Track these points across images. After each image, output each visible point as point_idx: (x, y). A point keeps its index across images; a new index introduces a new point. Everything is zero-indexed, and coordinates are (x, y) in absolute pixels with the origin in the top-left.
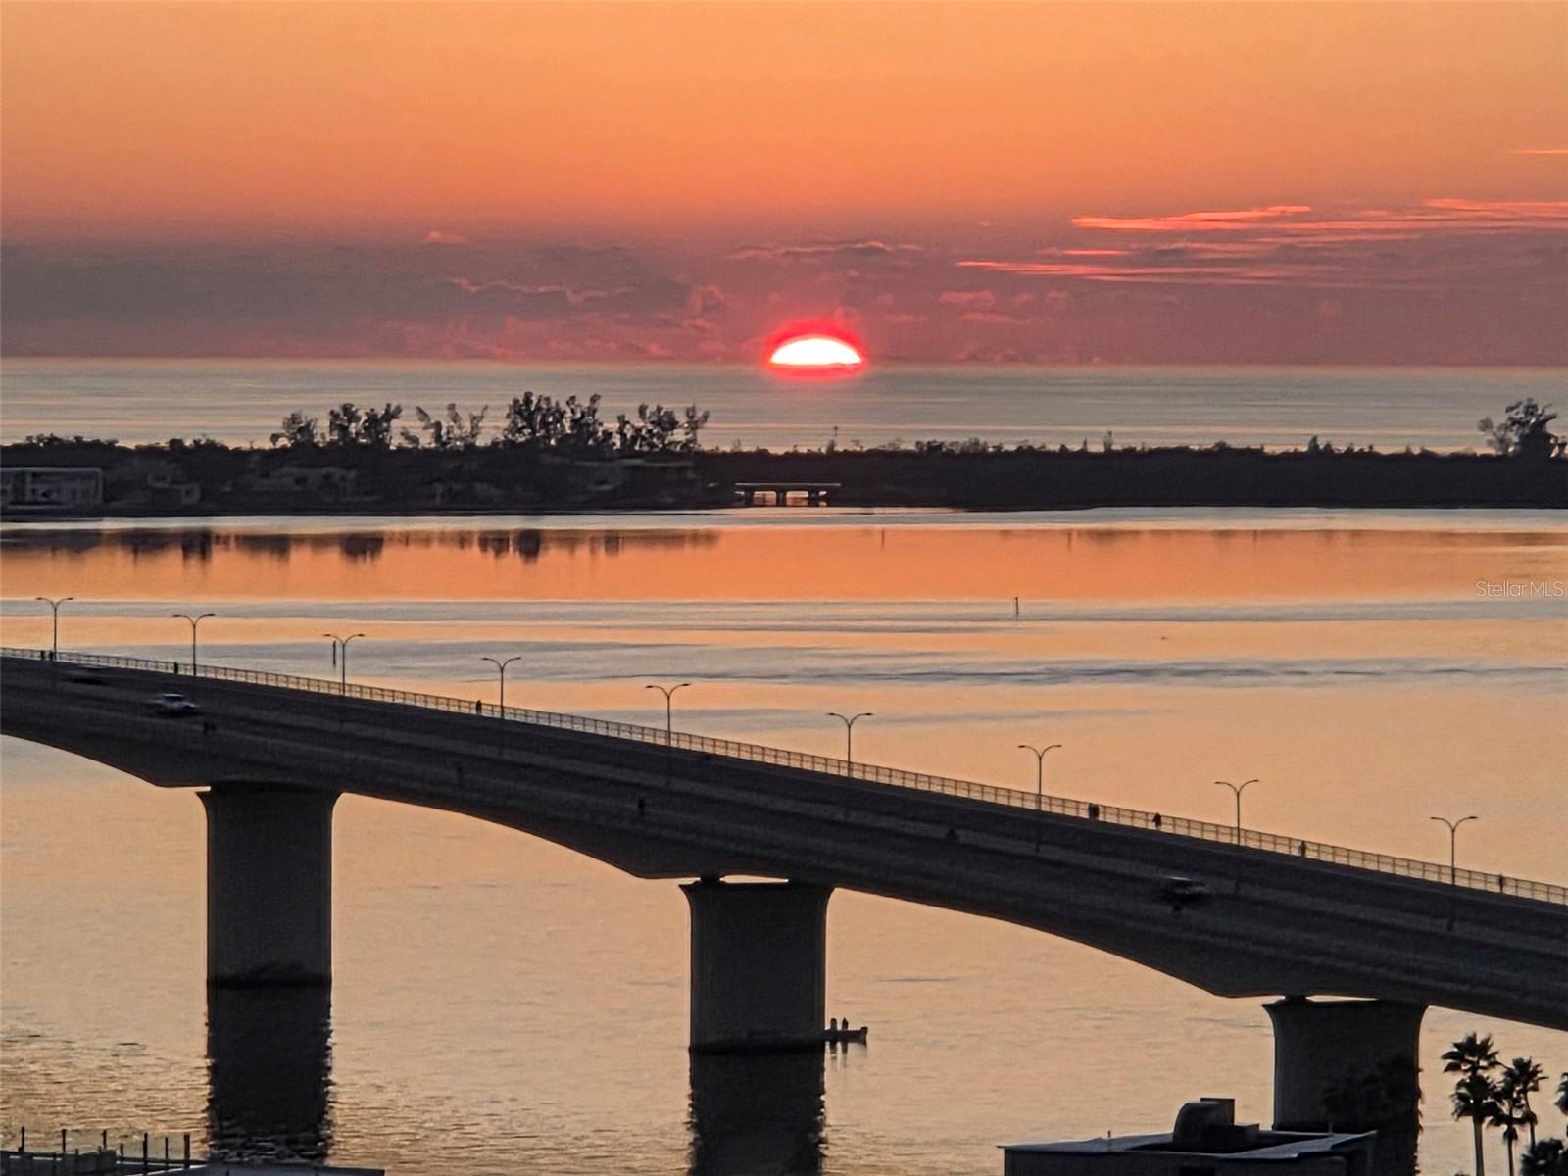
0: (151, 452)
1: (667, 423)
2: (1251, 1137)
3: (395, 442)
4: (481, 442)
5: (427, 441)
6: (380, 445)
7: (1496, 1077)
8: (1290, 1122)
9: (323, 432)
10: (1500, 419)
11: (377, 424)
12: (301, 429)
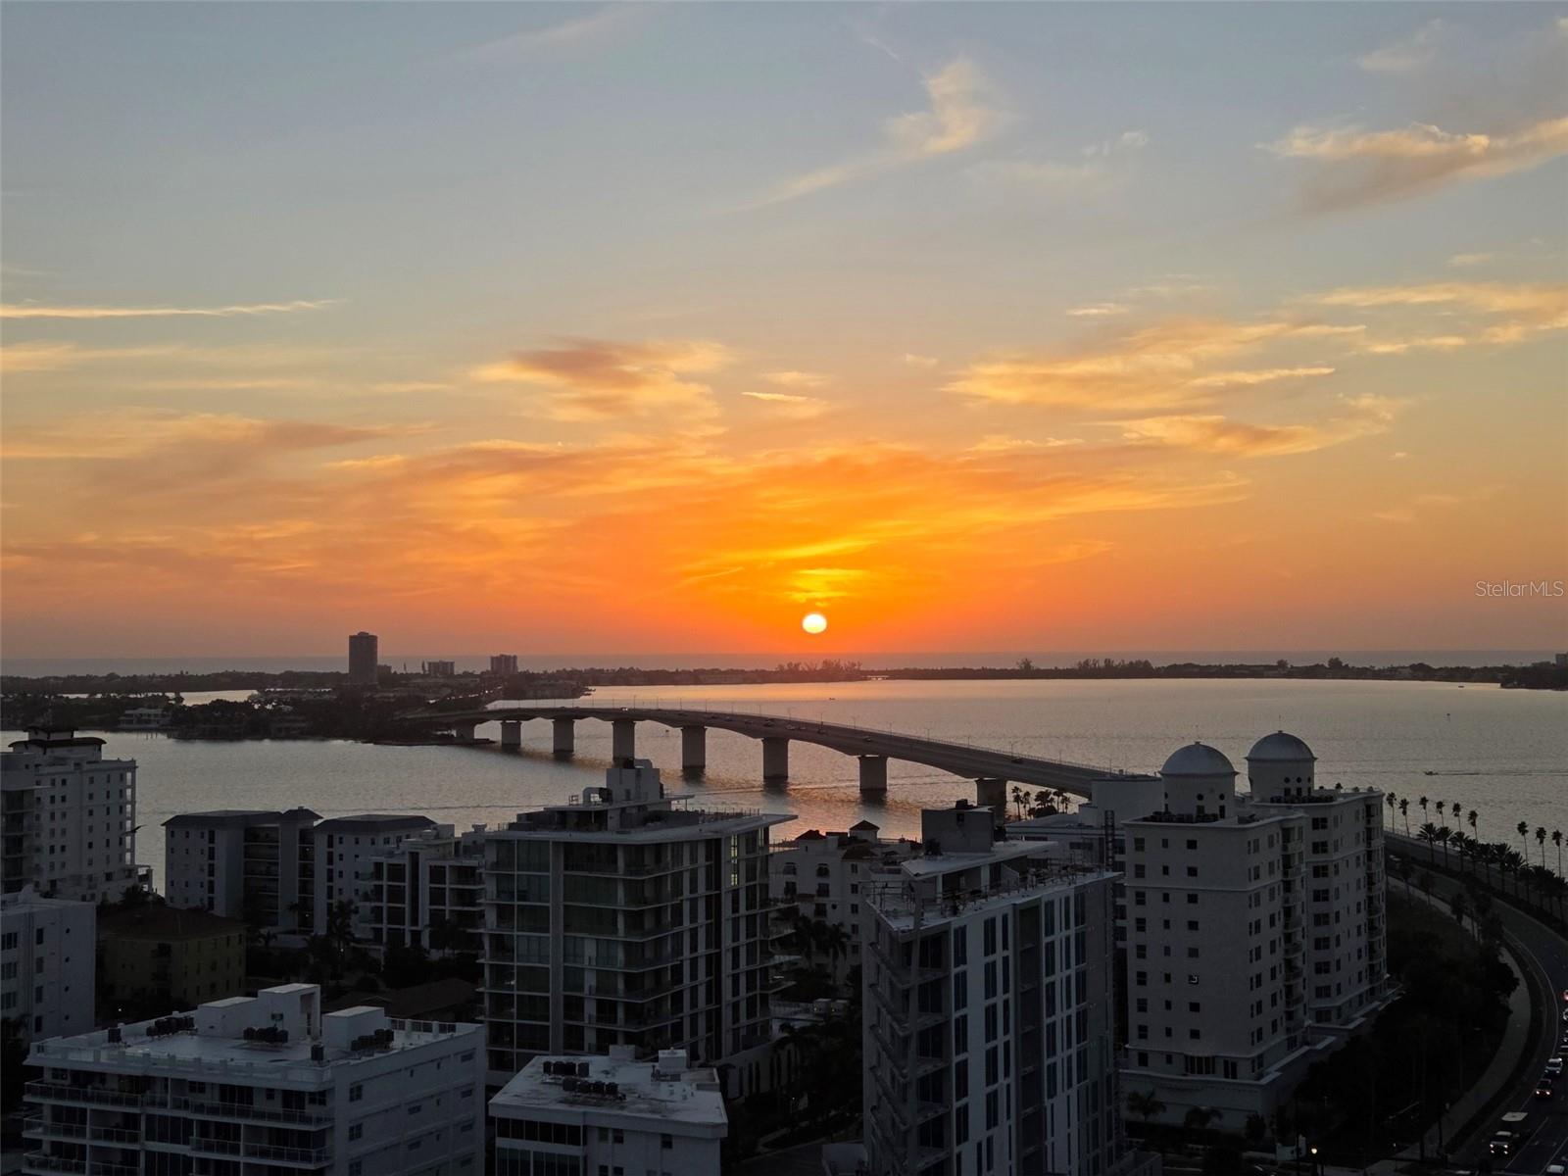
0: (752, 672)
1: (854, 665)
2: (972, 807)
3: (800, 669)
4: (818, 669)
5: (806, 669)
6: (797, 669)
7: (1021, 794)
8: (981, 804)
9: (786, 667)
10: (1019, 661)
11: (797, 665)
12: (781, 667)
